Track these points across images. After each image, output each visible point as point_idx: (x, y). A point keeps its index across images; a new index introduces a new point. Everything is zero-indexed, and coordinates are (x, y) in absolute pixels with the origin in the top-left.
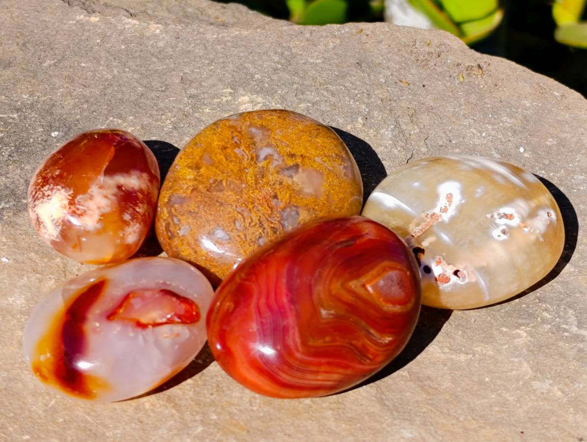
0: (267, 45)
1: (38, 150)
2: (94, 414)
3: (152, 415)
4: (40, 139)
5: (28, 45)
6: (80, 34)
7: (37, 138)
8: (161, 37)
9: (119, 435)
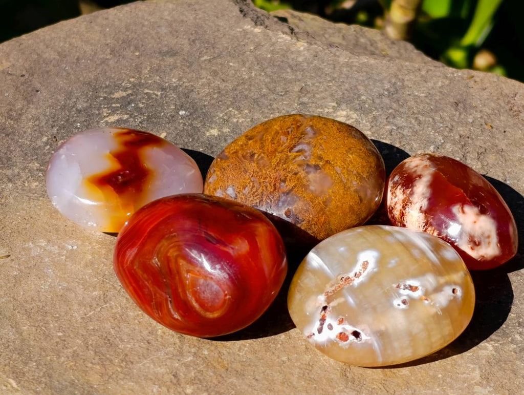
0: (385, 75)
1: (164, 122)
2: (118, 329)
3: (160, 339)
4: (169, 114)
5: (197, 41)
6: (241, 40)
7: (167, 113)
8: (303, 53)
9: (128, 349)
